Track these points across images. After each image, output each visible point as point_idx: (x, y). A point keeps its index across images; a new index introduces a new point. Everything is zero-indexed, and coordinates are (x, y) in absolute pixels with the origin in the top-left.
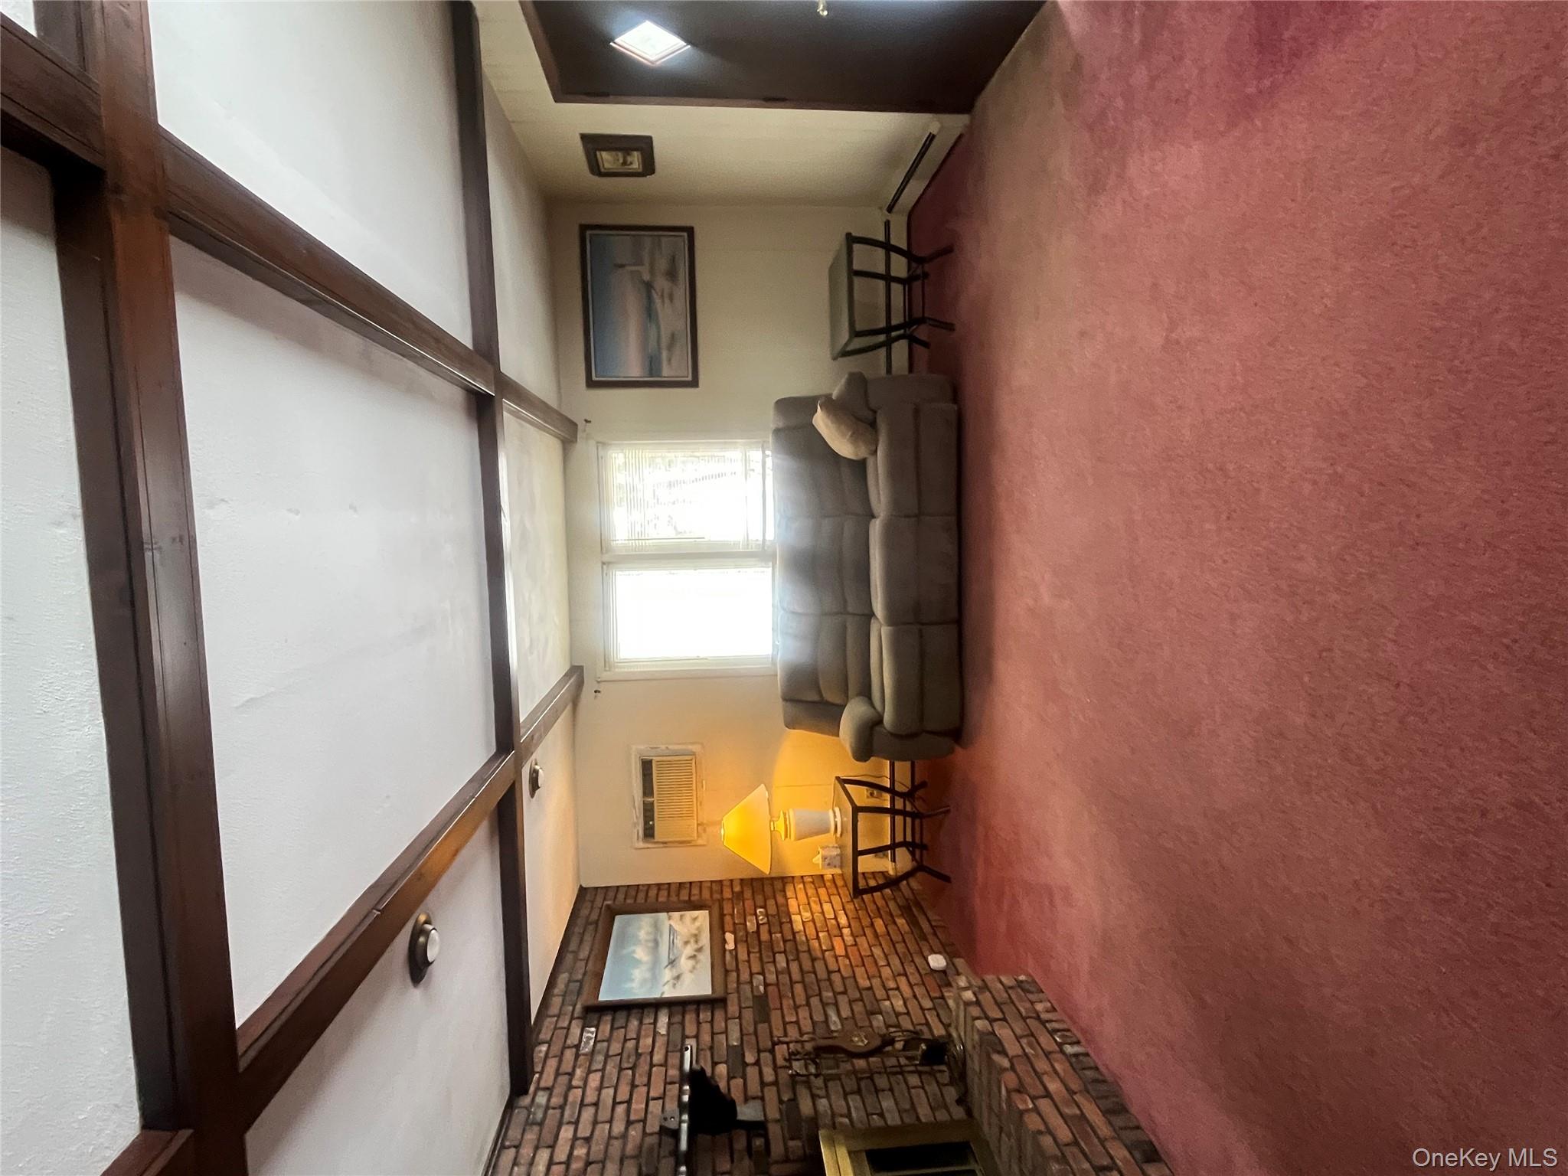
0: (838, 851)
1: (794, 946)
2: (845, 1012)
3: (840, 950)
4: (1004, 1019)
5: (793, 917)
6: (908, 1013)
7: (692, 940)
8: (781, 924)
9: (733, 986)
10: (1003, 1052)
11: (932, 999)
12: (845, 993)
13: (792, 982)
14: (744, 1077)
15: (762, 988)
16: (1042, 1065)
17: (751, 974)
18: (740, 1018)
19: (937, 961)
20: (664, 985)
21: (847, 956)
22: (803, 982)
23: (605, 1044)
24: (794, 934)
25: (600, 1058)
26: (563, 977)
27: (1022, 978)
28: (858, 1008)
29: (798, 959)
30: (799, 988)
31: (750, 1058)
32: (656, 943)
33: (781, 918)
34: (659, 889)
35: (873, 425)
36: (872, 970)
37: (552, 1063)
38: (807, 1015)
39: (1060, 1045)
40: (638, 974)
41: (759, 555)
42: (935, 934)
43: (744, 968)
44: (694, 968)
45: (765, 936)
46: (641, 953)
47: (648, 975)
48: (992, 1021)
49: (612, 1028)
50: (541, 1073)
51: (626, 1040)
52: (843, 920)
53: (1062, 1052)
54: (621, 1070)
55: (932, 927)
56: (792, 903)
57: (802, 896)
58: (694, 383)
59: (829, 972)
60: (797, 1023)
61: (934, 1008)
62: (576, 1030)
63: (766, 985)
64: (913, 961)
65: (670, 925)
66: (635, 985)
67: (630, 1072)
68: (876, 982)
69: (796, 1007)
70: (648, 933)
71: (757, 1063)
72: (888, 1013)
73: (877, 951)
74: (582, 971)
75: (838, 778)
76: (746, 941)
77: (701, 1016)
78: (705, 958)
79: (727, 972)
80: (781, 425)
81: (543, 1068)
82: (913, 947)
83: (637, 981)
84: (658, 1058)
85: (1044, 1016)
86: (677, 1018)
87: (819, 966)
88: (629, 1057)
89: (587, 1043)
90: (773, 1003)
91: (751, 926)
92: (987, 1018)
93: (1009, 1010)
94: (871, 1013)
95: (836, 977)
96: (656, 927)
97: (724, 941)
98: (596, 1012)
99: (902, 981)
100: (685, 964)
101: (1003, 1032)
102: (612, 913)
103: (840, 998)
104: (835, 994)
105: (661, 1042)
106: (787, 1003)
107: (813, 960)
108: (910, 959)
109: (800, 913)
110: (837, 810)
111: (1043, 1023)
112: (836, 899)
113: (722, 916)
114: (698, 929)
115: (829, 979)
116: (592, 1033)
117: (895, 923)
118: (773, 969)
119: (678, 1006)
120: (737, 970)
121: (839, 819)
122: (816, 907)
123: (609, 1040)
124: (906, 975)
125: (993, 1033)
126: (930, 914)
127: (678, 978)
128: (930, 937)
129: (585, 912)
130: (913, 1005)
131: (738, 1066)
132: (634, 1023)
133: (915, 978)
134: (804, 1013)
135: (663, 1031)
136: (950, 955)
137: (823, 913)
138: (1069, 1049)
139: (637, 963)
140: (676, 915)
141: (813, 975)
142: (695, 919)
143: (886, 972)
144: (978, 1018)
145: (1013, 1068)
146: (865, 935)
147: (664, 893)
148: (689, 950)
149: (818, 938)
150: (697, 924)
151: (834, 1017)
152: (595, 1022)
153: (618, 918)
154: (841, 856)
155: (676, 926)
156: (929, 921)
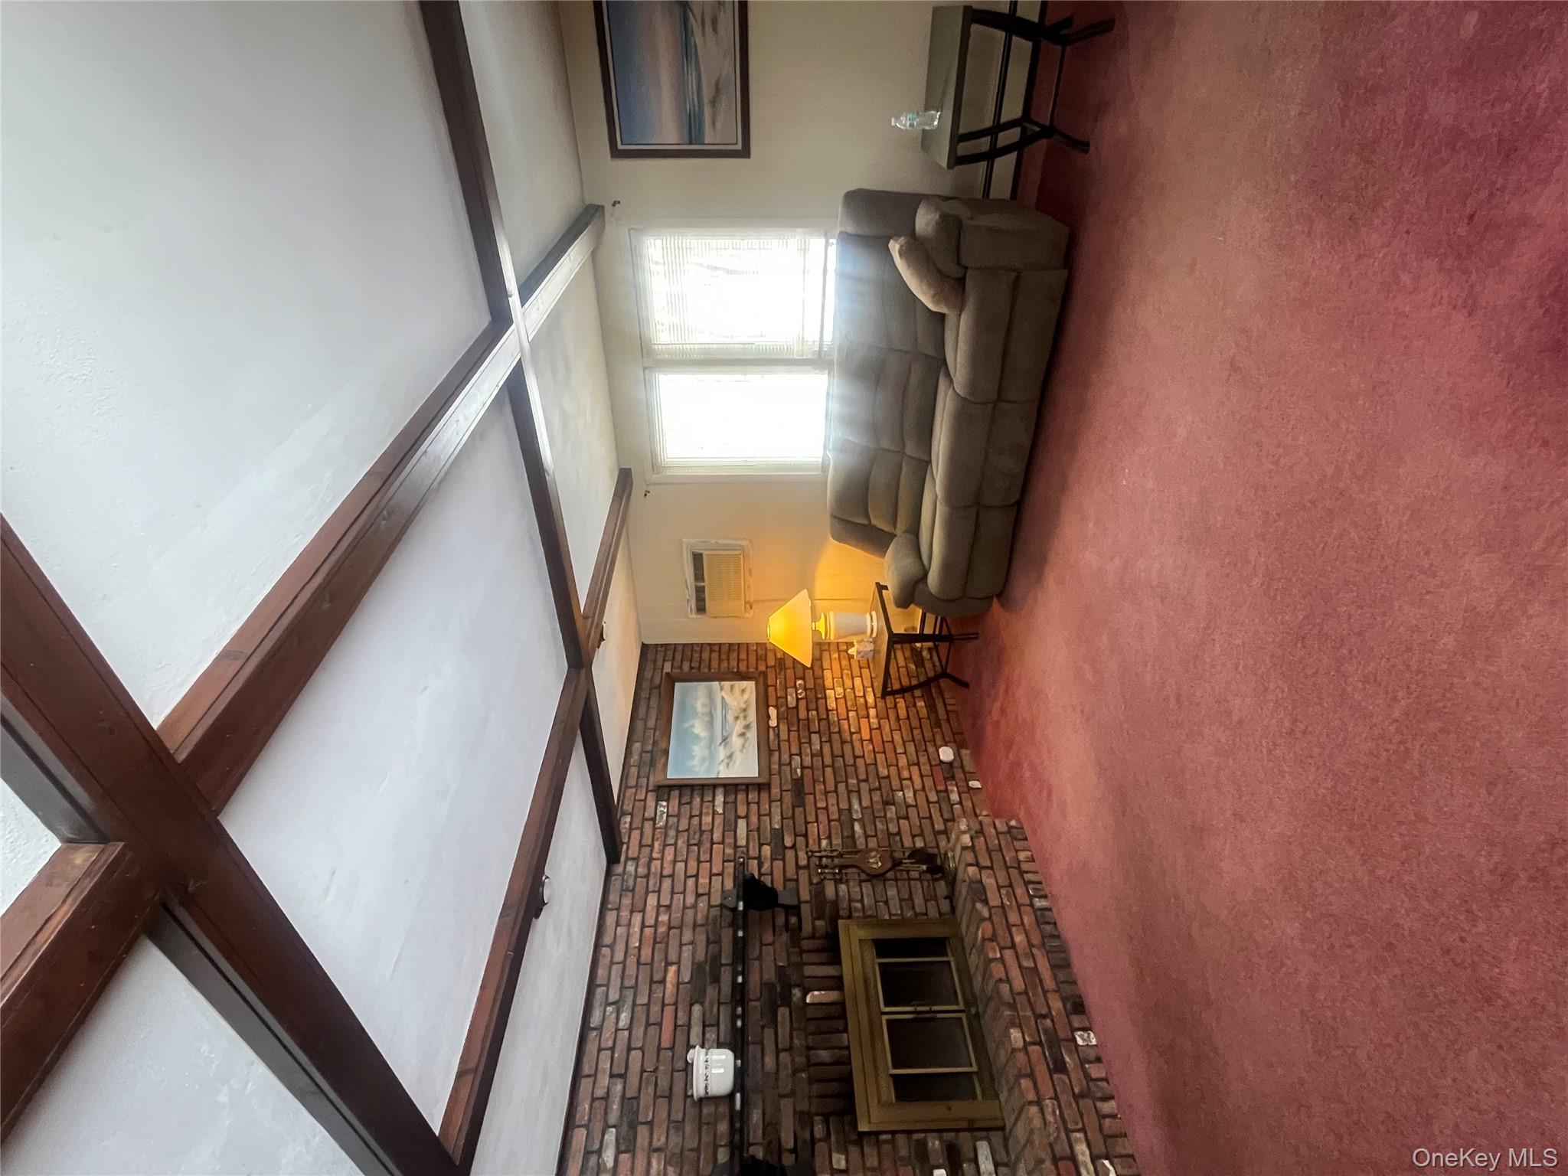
1: (827, 727)
2: (866, 803)
3: (866, 735)
4: (992, 868)
5: (827, 691)
6: (916, 806)
7: (741, 716)
8: (817, 699)
9: (775, 766)
10: (986, 902)
11: (938, 792)
12: (866, 780)
13: (824, 767)
14: (783, 860)
15: (799, 771)
16: (1013, 918)
17: (791, 755)
18: (781, 800)
19: (946, 754)
20: (720, 764)
21: (871, 740)
22: (833, 766)
23: (675, 820)
24: (828, 711)
25: (672, 833)
26: (637, 746)
27: (1013, 823)
28: (877, 797)
29: (830, 741)
30: (829, 771)
31: (788, 842)
32: (711, 715)
33: (816, 693)
34: (711, 651)
35: (961, 282)
36: (891, 755)
37: (636, 834)
38: (834, 801)
39: (1031, 897)
40: (699, 750)
41: (818, 361)
42: (948, 720)
43: (784, 746)
44: (743, 746)
45: (803, 714)
46: (699, 728)
47: (706, 752)
48: (981, 868)
49: (680, 804)
50: (628, 843)
51: (691, 817)
52: (871, 699)
53: (1032, 905)
54: (689, 845)
55: (947, 712)
56: (827, 674)
57: (836, 666)
58: (745, 152)
59: (855, 757)
60: (826, 808)
61: (938, 802)
62: (651, 803)
63: (803, 768)
64: (926, 750)
65: (723, 698)
66: (696, 762)
67: (696, 848)
68: (893, 769)
69: (826, 793)
70: (705, 705)
71: (794, 847)
72: (899, 804)
73: (897, 737)
74: (651, 742)
75: (878, 584)
76: (787, 718)
77: (750, 796)
78: (753, 735)
79: (771, 752)
80: (851, 229)
81: (629, 838)
82: (928, 735)
83: (697, 759)
84: (717, 836)
85: (1025, 867)
86: (731, 798)
87: (847, 748)
88: (695, 833)
89: (661, 816)
90: (808, 788)
91: (791, 701)
92: (977, 864)
93: (996, 856)
94: (887, 802)
95: (860, 762)
96: (710, 696)
97: (769, 717)
98: (664, 790)
99: (915, 769)
100: (736, 741)
101: (989, 881)
102: (671, 680)
103: (863, 785)
104: (859, 781)
105: (719, 820)
106: (820, 787)
107: (843, 742)
108: (925, 745)
109: (833, 689)
110: (874, 613)
111: (1022, 873)
112: (866, 672)
113: (767, 686)
114: (746, 702)
115: (854, 765)
116: (664, 807)
117: (915, 705)
118: (809, 750)
119: (732, 787)
120: (779, 749)
121: (875, 624)
122: (848, 683)
123: (678, 816)
124: (918, 764)
125: (980, 881)
126: (947, 695)
127: (730, 757)
128: (944, 725)
129: (648, 675)
130: (921, 796)
131: (779, 851)
132: (697, 800)
133: (925, 769)
134: (832, 800)
135: (720, 810)
136: (959, 745)
137: (853, 688)
138: (1039, 903)
139: (697, 737)
140: (727, 684)
141: (841, 759)
142: (743, 691)
143: (903, 761)
144: (972, 865)
145: (990, 918)
146: (888, 718)
147: (715, 655)
148: (738, 727)
149: (848, 718)
150: (746, 696)
151: (856, 806)
152: (666, 797)
153: (677, 685)
154: (876, 651)
155: (728, 700)
156: (945, 705)
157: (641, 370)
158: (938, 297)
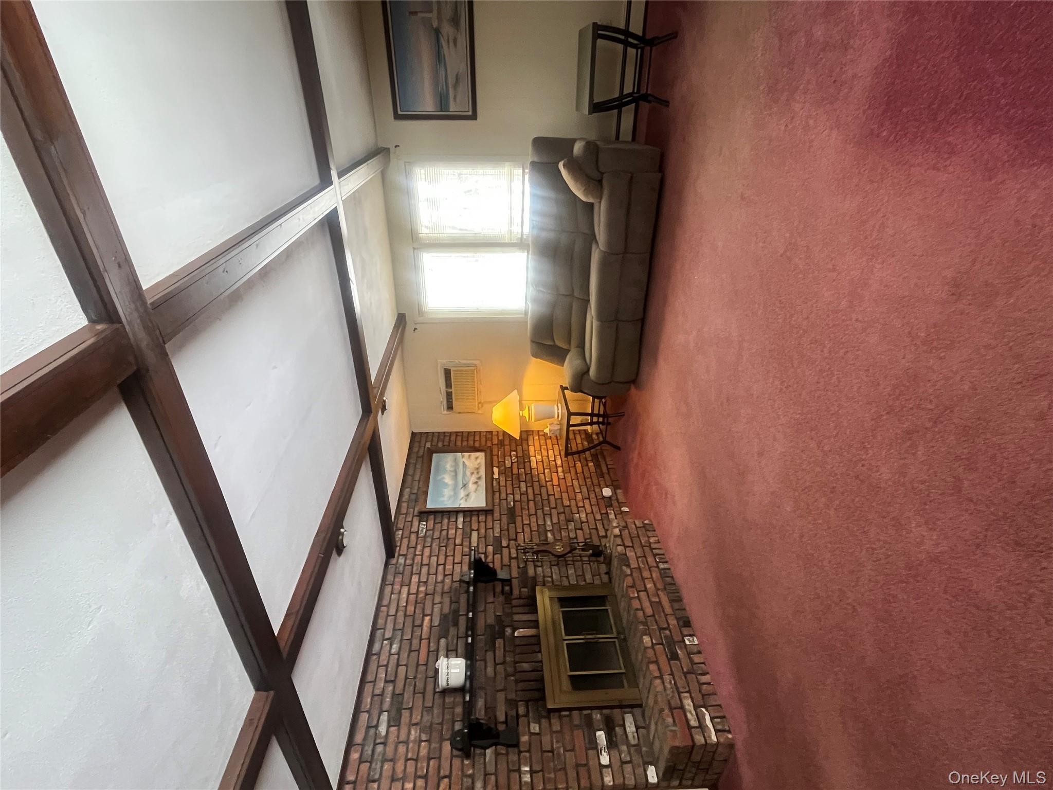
0: (558, 427)
1: (531, 478)
2: (555, 520)
3: (555, 482)
4: (632, 547)
5: (531, 458)
6: (587, 522)
7: (475, 472)
8: (524, 462)
9: (497, 501)
10: (628, 566)
11: (601, 514)
12: (556, 508)
13: (528, 501)
14: (501, 554)
15: (512, 503)
16: (646, 574)
17: (507, 494)
18: (500, 520)
19: (607, 492)
20: (461, 500)
21: (559, 485)
22: (534, 500)
23: (431, 532)
24: (531, 469)
25: (429, 540)
26: (407, 491)
27: (646, 522)
28: (562, 517)
29: (532, 486)
30: (531, 503)
31: (504, 543)
32: (456, 472)
33: (524, 459)
34: (457, 436)
35: (600, 182)
36: (572, 495)
37: (405, 541)
38: (535, 520)
39: (657, 563)
40: (447, 492)
41: (520, 245)
42: (609, 473)
43: (503, 489)
44: (476, 490)
45: (515, 471)
46: (448, 479)
47: (452, 493)
48: (626, 547)
49: (435, 523)
50: (400, 546)
51: (442, 530)
52: (559, 462)
53: (658, 567)
54: (440, 547)
55: (608, 469)
56: (531, 449)
57: (537, 444)
58: (474, 117)
59: (549, 495)
60: (529, 524)
61: (602, 520)
62: (416, 523)
63: (515, 501)
64: (594, 491)
65: (463, 462)
66: (445, 499)
67: (444, 548)
68: (573, 502)
69: (530, 515)
70: (452, 466)
71: (508, 546)
72: (576, 521)
73: (575, 483)
74: (416, 488)
75: (561, 386)
76: (505, 473)
77: (480, 518)
78: (482, 483)
79: (494, 492)
80: (536, 159)
81: (401, 542)
82: (595, 482)
83: (446, 496)
84: (458, 541)
85: (653, 546)
86: (468, 519)
87: (544, 490)
88: (444, 540)
89: (422, 531)
90: (518, 512)
91: (508, 464)
92: (624, 545)
93: (636, 540)
94: (568, 521)
95: (552, 498)
96: (455, 460)
97: (493, 473)
98: (425, 514)
99: (587, 501)
100: (472, 487)
101: (630, 554)
102: (431, 452)
103: (553, 511)
104: (551, 509)
105: (460, 532)
106: (525, 512)
107: (541, 487)
108: (593, 488)
109: (535, 456)
110: (559, 405)
111: (652, 549)
112: (556, 447)
113: (492, 455)
114: (479, 464)
115: (548, 499)
116: (424, 525)
117: (587, 465)
118: (518, 492)
119: (469, 513)
120: (500, 491)
121: (560, 411)
122: (545, 453)
123: (433, 530)
124: (589, 499)
125: (626, 554)
126: (608, 459)
127: (468, 495)
128: (607, 476)
129: (415, 450)
130: (591, 517)
131: (499, 548)
132: (446, 521)
133: (594, 501)
134: (533, 519)
135: (461, 526)
136: (615, 487)
137: (548, 456)
138: (662, 566)
139: (447, 484)
140: (466, 454)
141: (539, 496)
142: (477, 458)
143: (579, 497)
144: (620, 545)
145: (631, 575)
146: (570, 472)
147: (459, 438)
148: (473, 478)
149: (544, 473)
150: (478, 461)
151: (549, 523)
152: (425, 519)
153: (434, 455)
154: (561, 429)
155: (466, 462)
156: (607, 466)
157: (412, 250)
158: (587, 192)
